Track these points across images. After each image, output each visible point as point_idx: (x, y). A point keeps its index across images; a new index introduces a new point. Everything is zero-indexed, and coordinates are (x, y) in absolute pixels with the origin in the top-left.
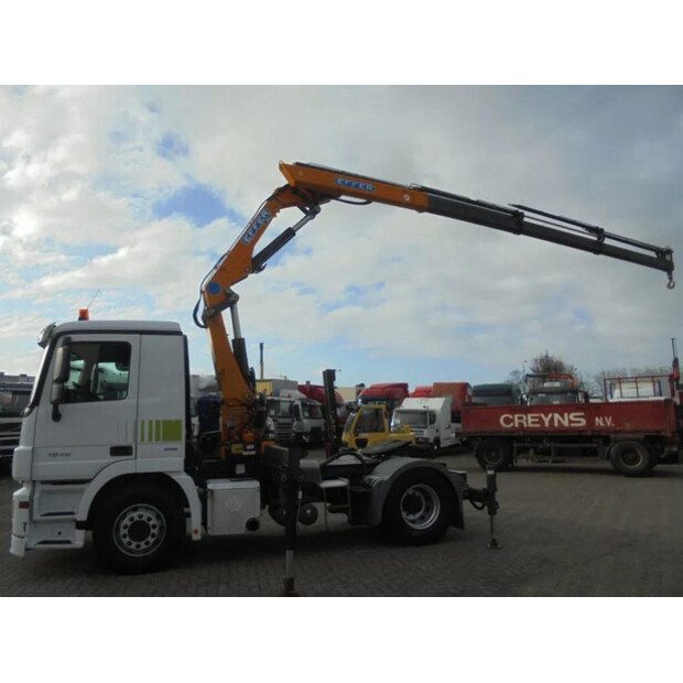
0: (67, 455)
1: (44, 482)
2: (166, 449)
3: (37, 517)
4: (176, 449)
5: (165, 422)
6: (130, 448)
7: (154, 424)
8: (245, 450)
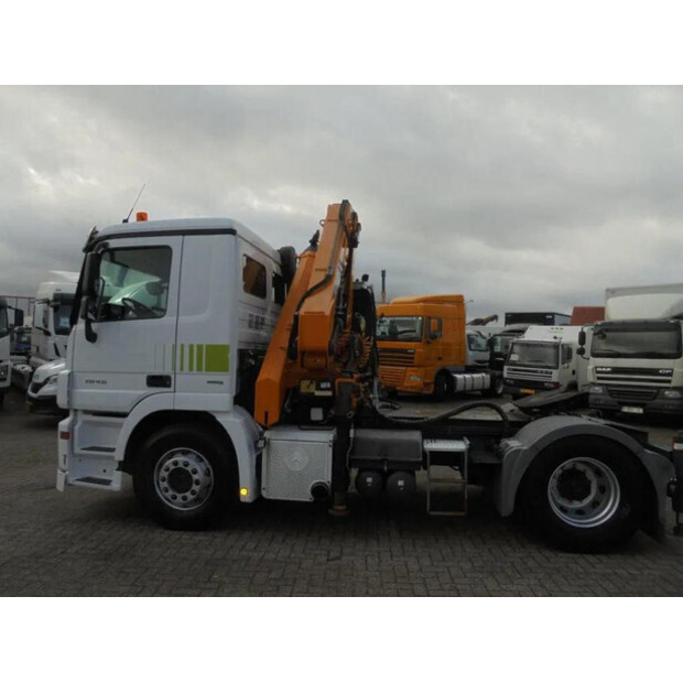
0: (104, 382)
1: (86, 412)
2: (209, 382)
3: (77, 450)
4: (221, 383)
5: (208, 346)
6: (168, 378)
7: (195, 349)
8: (319, 388)
